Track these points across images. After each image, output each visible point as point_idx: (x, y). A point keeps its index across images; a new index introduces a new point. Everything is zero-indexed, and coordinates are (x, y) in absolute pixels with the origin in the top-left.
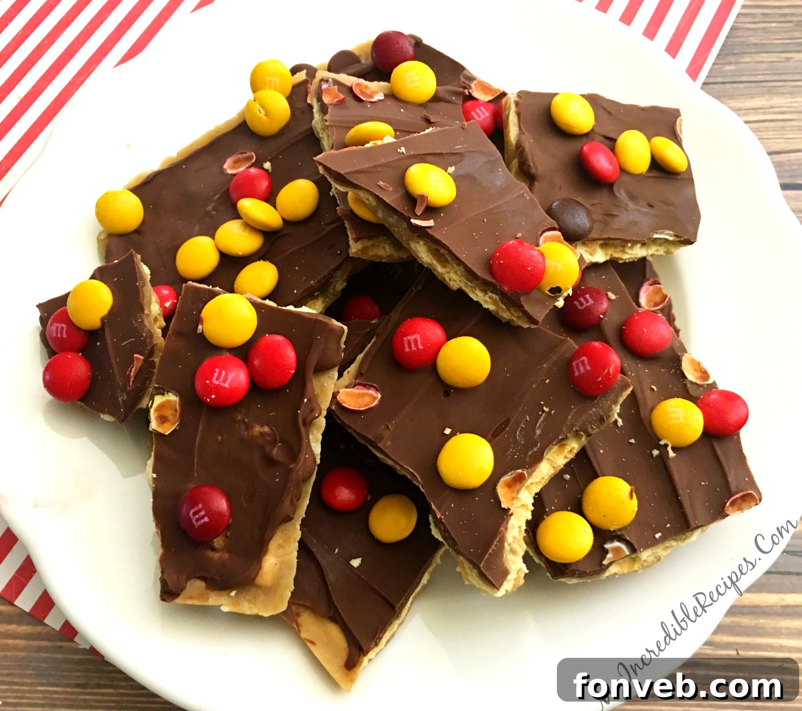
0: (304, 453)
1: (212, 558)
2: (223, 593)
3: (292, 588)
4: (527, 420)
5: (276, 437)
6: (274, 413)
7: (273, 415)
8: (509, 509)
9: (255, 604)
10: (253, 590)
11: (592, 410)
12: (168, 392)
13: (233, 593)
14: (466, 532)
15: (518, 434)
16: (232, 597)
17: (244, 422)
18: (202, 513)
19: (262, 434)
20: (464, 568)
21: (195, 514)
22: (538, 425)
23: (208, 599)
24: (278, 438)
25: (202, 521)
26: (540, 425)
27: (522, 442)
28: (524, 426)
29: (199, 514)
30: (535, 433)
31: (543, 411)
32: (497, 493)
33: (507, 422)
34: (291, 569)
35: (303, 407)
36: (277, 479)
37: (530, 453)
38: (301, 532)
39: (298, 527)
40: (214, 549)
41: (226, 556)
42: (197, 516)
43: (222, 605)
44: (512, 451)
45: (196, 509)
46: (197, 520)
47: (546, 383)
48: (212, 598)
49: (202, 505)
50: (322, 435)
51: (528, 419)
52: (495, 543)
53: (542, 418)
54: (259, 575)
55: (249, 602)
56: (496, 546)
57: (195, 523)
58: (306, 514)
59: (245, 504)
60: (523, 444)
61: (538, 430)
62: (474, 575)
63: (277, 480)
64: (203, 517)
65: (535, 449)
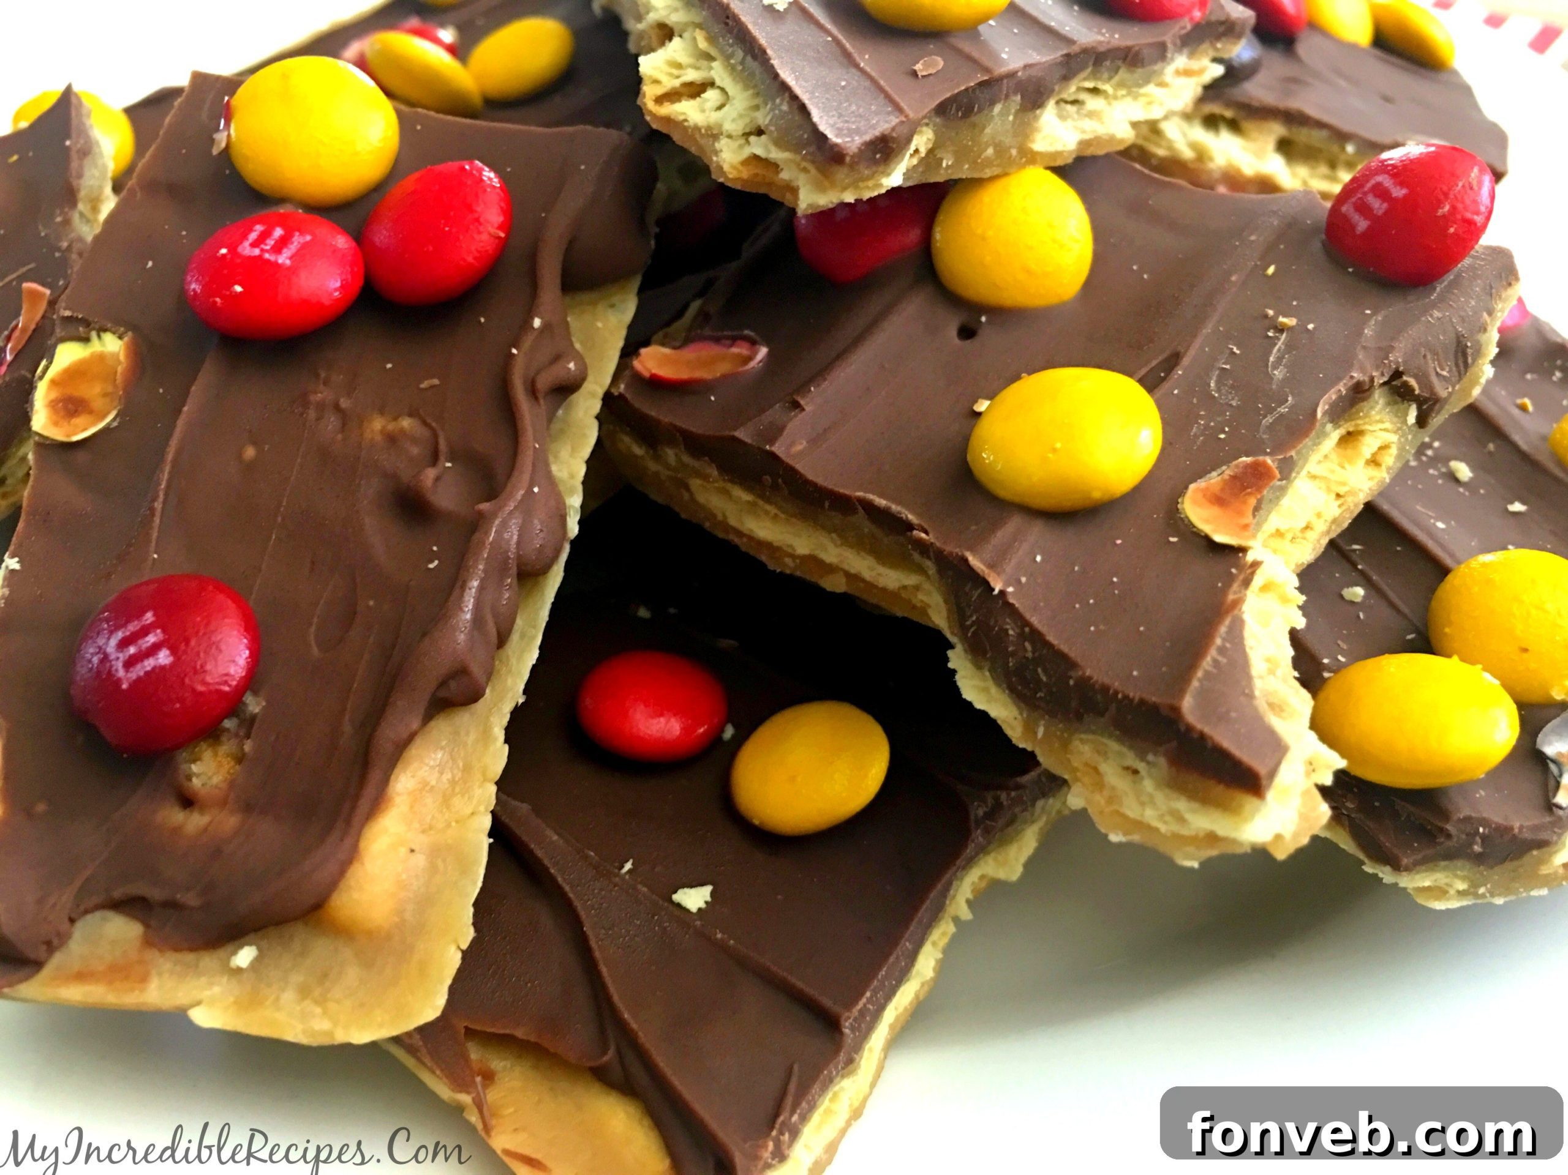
0: (526, 477)
1: (177, 831)
2: (208, 960)
3: (468, 935)
4: (1234, 353)
5: (437, 443)
6: (436, 382)
7: (432, 387)
8: (1243, 550)
9: (321, 1001)
10: (321, 948)
11: (1431, 316)
12: (102, 330)
13: (245, 956)
14: (1102, 627)
15: (1212, 385)
16: (239, 970)
17: (337, 407)
18: (151, 639)
19: (392, 439)
20: (1099, 784)
21: (123, 644)
22: (1271, 359)
23: (144, 979)
24: (443, 446)
25: (149, 664)
26: (1279, 359)
27: (1234, 403)
28: (1228, 367)
29: (140, 642)
30: (1270, 378)
31: (1280, 329)
32: (1187, 517)
33: (1174, 360)
34: (465, 870)
35: (528, 341)
36: (432, 561)
37: (1269, 419)
38: (506, 747)
39: (500, 734)
40: (187, 801)
41: (230, 821)
42: (132, 650)
43: (198, 1003)
44: (1207, 426)
45: (133, 627)
46: (129, 664)
47: (1267, 276)
48: (160, 974)
49: (154, 615)
50: (588, 462)
51: (1238, 352)
52: (1218, 641)
53: (1280, 343)
54: (342, 885)
55: (304, 992)
56: (1222, 650)
57: (121, 673)
58: (525, 692)
59: (315, 650)
60: (1238, 407)
61: (1275, 368)
62: (1148, 785)
63: (431, 566)
64: (154, 650)
65: (1283, 410)
